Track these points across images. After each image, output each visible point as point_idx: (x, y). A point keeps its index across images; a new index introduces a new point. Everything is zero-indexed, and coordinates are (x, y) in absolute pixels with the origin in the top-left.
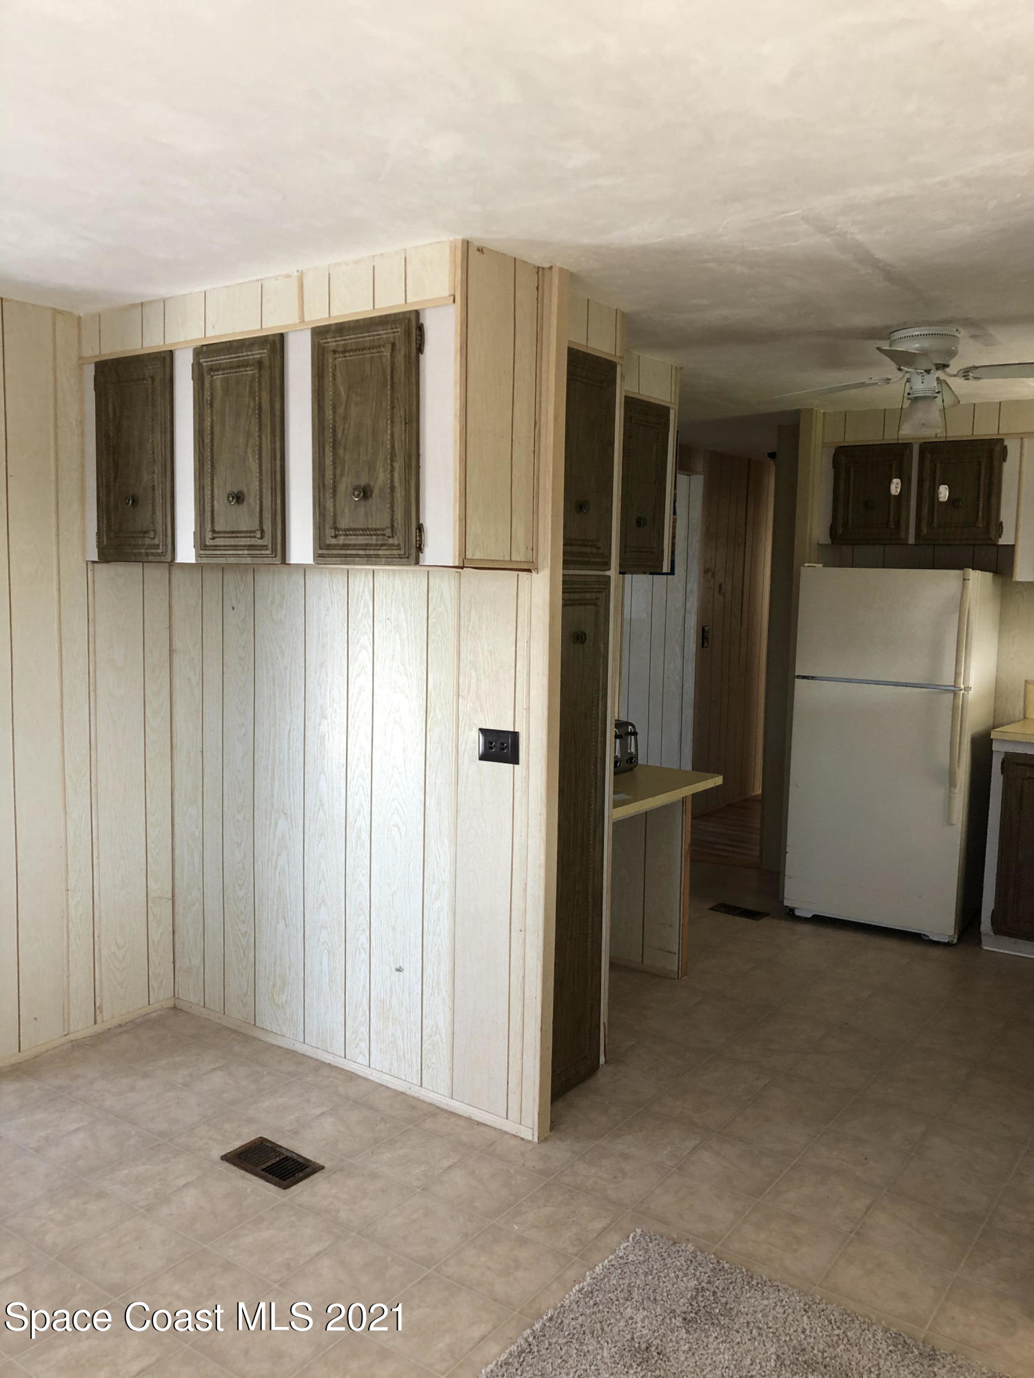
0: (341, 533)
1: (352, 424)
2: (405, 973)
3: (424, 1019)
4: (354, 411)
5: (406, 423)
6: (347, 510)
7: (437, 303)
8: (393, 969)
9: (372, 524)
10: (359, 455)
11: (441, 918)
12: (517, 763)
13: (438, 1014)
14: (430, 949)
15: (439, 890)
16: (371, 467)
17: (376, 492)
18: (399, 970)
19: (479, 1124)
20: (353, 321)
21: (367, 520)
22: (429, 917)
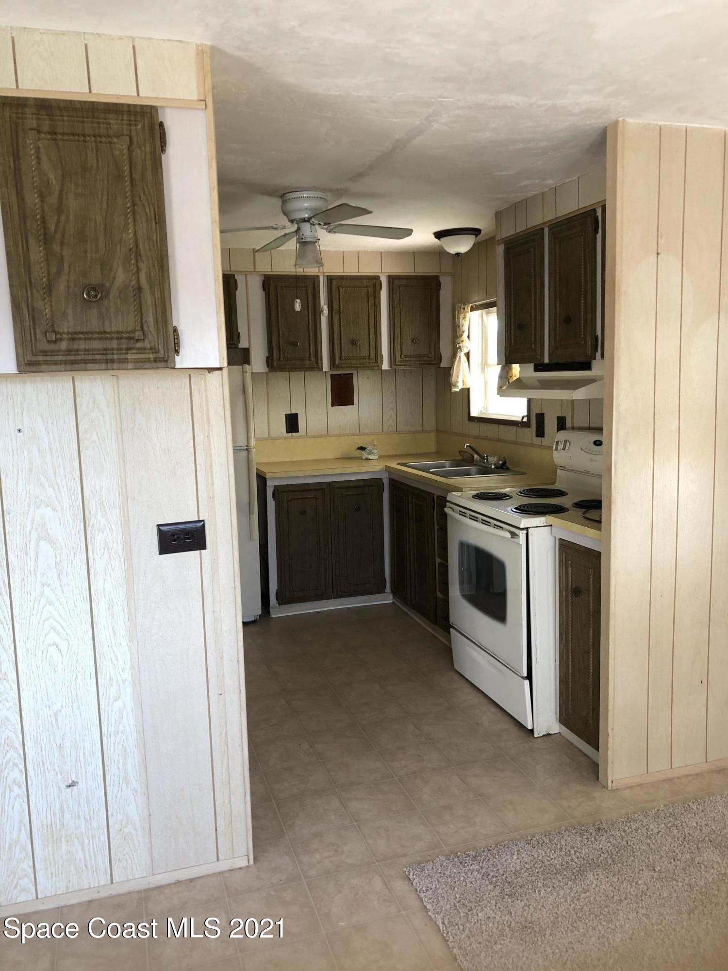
0: (64, 336)
1: (71, 217)
2: (82, 785)
3: (110, 818)
4: (73, 204)
5: (157, 223)
6: (70, 311)
7: (183, 105)
8: (63, 787)
9: (110, 326)
10: (86, 252)
11: (125, 716)
12: (204, 547)
13: (129, 805)
14: (112, 749)
15: (119, 690)
16: (105, 265)
17: (114, 293)
18: (72, 785)
19: (191, 880)
20: (64, 101)
21: (103, 322)
22: (108, 719)
